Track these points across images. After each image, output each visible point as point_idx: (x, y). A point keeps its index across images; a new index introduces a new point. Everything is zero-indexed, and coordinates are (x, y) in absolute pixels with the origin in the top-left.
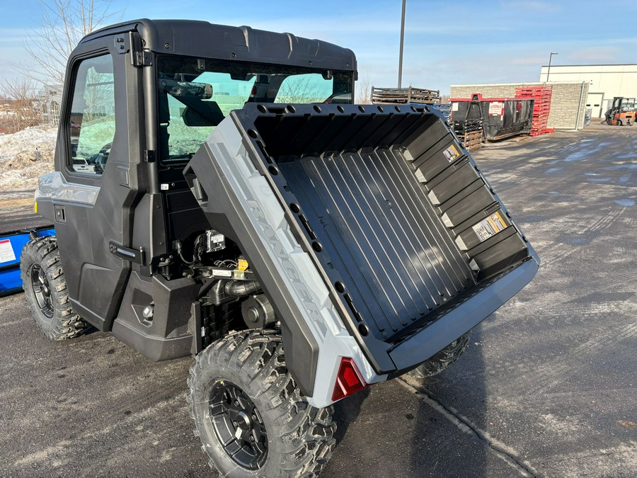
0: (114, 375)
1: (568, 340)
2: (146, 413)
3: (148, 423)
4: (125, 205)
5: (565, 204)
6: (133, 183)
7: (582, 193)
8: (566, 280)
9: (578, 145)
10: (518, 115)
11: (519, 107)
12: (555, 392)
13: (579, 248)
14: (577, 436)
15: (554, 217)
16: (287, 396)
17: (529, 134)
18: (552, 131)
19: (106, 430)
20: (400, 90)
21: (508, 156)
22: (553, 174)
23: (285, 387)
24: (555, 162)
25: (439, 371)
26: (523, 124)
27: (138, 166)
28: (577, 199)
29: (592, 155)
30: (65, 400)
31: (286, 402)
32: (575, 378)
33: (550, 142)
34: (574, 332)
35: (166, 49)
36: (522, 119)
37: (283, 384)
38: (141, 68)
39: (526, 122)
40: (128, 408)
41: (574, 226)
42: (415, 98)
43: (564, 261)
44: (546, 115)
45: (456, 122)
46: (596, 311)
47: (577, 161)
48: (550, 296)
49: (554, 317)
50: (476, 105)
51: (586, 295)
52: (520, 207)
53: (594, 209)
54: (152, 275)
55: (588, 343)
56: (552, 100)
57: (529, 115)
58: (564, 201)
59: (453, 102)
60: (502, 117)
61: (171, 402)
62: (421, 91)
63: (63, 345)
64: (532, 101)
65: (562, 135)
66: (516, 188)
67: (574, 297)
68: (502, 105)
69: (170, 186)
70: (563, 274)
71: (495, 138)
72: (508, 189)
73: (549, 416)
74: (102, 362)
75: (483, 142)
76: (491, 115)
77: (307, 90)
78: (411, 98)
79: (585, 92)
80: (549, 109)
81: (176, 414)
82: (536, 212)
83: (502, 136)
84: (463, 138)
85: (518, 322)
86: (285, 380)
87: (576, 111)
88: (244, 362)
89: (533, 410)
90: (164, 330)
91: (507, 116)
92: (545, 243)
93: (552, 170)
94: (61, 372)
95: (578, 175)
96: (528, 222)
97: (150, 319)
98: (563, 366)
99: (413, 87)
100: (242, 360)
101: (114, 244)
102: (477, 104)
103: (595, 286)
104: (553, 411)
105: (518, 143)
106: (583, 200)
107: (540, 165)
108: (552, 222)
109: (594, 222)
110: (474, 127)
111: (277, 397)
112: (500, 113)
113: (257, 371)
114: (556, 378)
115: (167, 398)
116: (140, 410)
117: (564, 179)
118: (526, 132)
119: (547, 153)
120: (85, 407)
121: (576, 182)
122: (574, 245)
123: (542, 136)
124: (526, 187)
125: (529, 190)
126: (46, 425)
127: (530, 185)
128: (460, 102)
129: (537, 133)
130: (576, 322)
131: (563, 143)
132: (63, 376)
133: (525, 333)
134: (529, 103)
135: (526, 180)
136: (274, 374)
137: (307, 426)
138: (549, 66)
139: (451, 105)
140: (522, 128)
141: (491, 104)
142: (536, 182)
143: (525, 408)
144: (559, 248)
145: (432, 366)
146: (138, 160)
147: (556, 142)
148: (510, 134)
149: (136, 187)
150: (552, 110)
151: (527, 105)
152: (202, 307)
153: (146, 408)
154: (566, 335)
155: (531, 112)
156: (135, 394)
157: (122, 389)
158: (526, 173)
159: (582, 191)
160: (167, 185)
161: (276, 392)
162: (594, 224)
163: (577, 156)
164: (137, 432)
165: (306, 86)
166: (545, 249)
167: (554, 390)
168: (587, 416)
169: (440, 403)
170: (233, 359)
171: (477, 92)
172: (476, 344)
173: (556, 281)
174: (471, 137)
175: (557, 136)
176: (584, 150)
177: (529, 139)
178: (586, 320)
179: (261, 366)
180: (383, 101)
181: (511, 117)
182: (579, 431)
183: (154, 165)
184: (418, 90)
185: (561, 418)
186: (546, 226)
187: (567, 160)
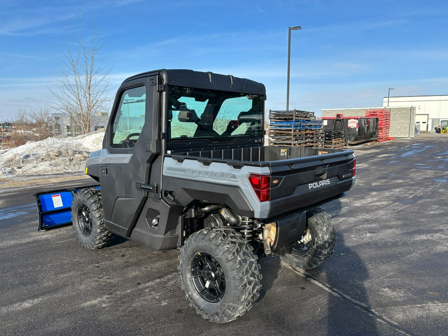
0: (127, 266)
1: (400, 253)
2: (150, 284)
3: (152, 289)
4: (148, 162)
5: (401, 181)
6: (154, 150)
7: (412, 175)
8: (399, 223)
9: (410, 147)
10: (368, 128)
11: (368, 123)
12: (391, 278)
13: (408, 206)
14: (403, 299)
15: (393, 188)
16: (236, 255)
17: (376, 141)
18: (393, 138)
19: (129, 291)
20: (288, 111)
21: (362, 154)
22: (393, 164)
23: (235, 250)
24: (395, 157)
25: (319, 263)
26: (372, 133)
27: (157, 141)
28: (409, 178)
29: (420, 153)
30: (102, 278)
31: (236, 258)
32: (403, 272)
33: (391, 145)
34: (404, 249)
35: (173, 83)
36: (371, 130)
37: (234, 249)
38: (161, 92)
39: (374, 133)
40: (139, 281)
41: (406, 193)
42: (298, 117)
43: (398, 212)
44: (388, 128)
45: (326, 132)
46: (418, 239)
47: (410, 156)
48: (390, 231)
49: (391, 242)
50: (339, 122)
51: (412, 230)
52: (370, 183)
53: (420, 184)
54: (160, 199)
55: (412, 255)
56: (391, 119)
57: (376, 128)
58: (400, 179)
59: (323, 119)
60: (357, 129)
61: (162, 279)
62: (302, 112)
63: (95, 252)
64: (377, 119)
65: (400, 141)
66: (367, 172)
67: (405, 231)
68: (357, 121)
69: (171, 152)
70: (398, 219)
71: (353, 143)
72: (363, 172)
73: (386, 289)
74: (119, 261)
75: (345, 145)
76: (350, 128)
77: (226, 114)
78: (296, 116)
79: (413, 113)
80: (389, 124)
81: (166, 285)
82: (381, 186)
83: (358, 142)
84: (332, 142)
85: (368, 244)
86: (235, 248)
87: (408, 126)
88: (213, 238)
89: (376, 286)
90: (164, 231)
91: (361, 129)
92: (386, 203)
93: (392, 162)
94: (97, 265)
95: (410, 165)
96: (375, 191)
97: (156, 225)
98: (396, 266)
99: (296, 110)
100: (212, 237)
101: (139, 183)
102: (340, 120)
103: (418, 226)
104: (388, 287)
105: (369, 146)
106: (413, 179)
107: (384, 159)
108: (392, 191)
109: (419, 191)
110: (338, 135)
111: (231, 255)
112: (356, 126)
113: (220, 242)
114: (392, 271)
115: (160, 278)
116: (145, 283)
117: (400, 167)
118: (374, 139)
119: (389, 152)
120: (115, 281)
121: (408, 169)
122: (405, 204)
123: (386, 142)
124: (375, 172)
125: (377, 173)
126: (95, 289)
127: (378, 170)
128: (329, 119)
129: (382, 140)
130: (405, 244)
131: (400, 146)
132: (98, 267)
133: (373, 249)
134: (375, 120)
135: (374, 167)
136: (229, 244)
137: (247, 272)
138: (389, 97)
139: (322, 121)
140: (372, 137)
141: (349, 121)
142: (380, 169)
143: (372, 285)
144: (396, 206)
145: (315, 261)
146: (156, 138)
147: (395, 145)
148: (364, 140)
149: (155, 152)
150: (391, 125)
151: (374, 121)
152: (184, 219)
153: (149, 282)
154: (399, 251)
155: (377, 126)
156: (141, 275)
157: (133, 273)
158: (374, 164)
159: (412, 174)
160: (170, 151)
161: (230, 253)
162: (419, 192)
163: (410, 153)
164: (146, 292)
165: (225, 112)
166: (386, 206)
167: (390, 277)
168: (409, 290)
169: (320, 282)
170: (207, 238)
171: (340, 113)
172: (342, 254)
173: (393, 223)
174: (337, 142)
175: (396, 142)
176: (415, 150)
177: (377, 144)
178: (411, 243)
179: (222, 240)
180: (277, 119)
181: (363, 129)
182: (404, 296)
183: (165, 141)
184: (300, 111)
185: (394, 290)
186: (387, 194)
187: (402, 156)
